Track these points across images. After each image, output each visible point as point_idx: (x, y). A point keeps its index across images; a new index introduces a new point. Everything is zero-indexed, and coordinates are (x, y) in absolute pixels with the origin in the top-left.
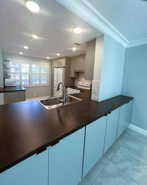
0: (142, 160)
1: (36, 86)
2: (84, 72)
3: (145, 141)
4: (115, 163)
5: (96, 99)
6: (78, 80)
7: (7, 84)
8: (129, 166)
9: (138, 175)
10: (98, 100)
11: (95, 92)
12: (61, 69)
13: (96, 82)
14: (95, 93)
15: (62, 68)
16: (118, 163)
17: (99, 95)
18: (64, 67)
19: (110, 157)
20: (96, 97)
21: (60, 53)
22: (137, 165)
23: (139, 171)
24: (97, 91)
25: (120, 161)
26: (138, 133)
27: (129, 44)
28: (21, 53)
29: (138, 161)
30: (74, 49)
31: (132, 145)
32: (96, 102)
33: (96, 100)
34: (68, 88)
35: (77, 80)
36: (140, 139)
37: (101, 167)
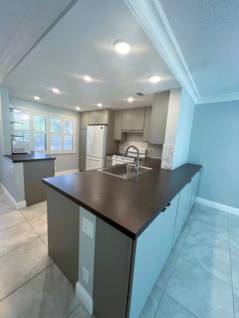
0: (217, 229)
1: (57, 153)
2: (143, 133)
3: (215, 213)
4: (194, 235)
5: (169, 167)
6: (126, 144)
7: (15, 149)
8: (207, 236)
9: (217, 242)
10: (171, 168)
11: (167, 158)
12: (102, 128)
13: (169, 146)
14: (167, 160)
15: (103, 126)
16: (196, 235)
17: (172, 161)
18: (106, 125)
19: (186, 231)
20: (167, 165)
21: (103, 104)
22: (214, 234)
23: (217, 238)
24: (170, 156)
25: (198, 233)
26: (206, 206)
27: (199, 100)
28: (37, 98)
29: (214, 231)
30: (131, 100)
31: (204, 218)
32: (168, 171)
33: (168, 169)
34: (113, 156)
35: (123, 144)
36: (210, 212)
37: (181, 241)
